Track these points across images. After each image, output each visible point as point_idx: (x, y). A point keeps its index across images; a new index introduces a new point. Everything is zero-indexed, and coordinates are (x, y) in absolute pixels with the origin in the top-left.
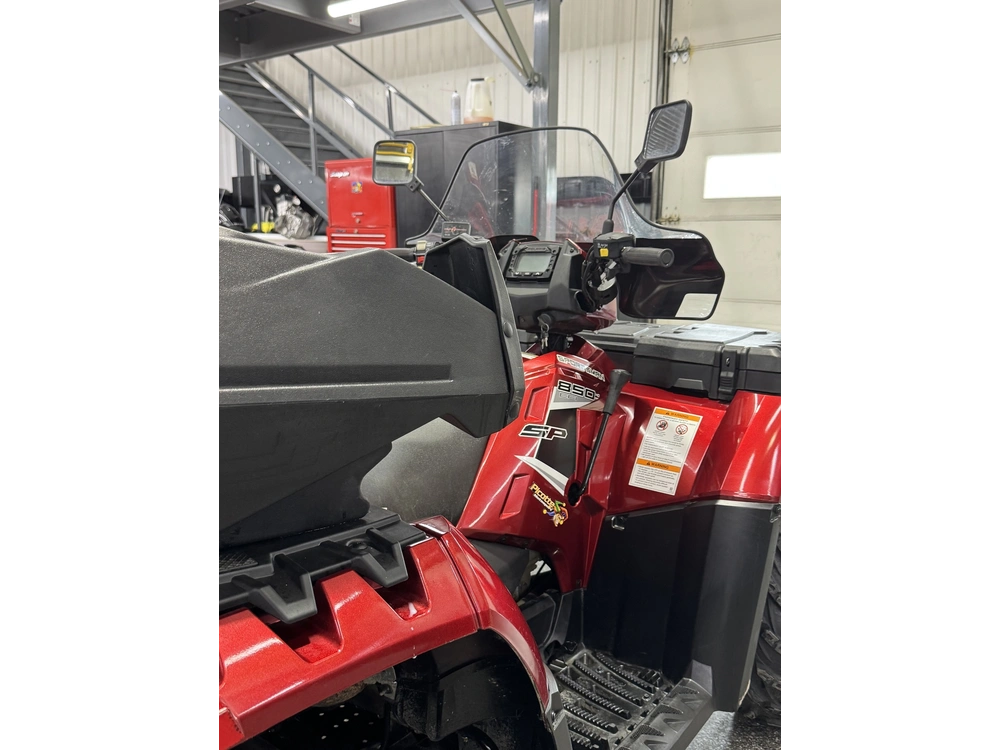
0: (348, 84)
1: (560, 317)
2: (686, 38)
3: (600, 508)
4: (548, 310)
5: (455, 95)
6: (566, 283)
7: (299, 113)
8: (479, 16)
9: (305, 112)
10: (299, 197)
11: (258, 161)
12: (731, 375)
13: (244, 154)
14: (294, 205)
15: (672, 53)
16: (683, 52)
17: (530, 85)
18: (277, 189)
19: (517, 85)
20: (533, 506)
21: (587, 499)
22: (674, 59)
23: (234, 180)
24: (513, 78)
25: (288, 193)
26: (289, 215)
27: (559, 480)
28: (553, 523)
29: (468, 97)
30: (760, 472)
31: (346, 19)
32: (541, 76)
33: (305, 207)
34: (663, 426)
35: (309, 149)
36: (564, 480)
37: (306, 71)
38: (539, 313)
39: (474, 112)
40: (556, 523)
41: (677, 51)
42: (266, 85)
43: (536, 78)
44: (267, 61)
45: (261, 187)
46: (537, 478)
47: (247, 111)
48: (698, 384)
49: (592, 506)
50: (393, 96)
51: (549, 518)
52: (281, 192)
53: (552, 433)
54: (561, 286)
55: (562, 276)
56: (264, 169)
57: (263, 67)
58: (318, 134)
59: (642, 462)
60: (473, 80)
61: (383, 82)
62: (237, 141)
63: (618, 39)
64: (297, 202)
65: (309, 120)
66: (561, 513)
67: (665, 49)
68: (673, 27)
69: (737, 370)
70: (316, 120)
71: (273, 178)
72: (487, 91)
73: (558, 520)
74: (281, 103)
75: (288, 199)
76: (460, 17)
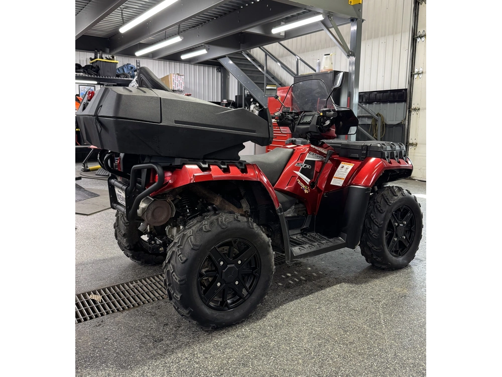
0: (282, 56)
1: (313, 134)
2: (424, 31)
3: (322, 191)
4: (310, 132)
5: (318, 61)
6: (315, 124)
7: (260, 69)
8: (330, 29)
9: (263, 68)
10: (258, 103)
11: (244, 89)
12: (365, 152)
13: (241, 87)
14: (257, 106)
15: (418, 37)
16: (422, 37)
17: (348, 56)
18: (252, 100)
19: (344, 56)
20: (297, 185)
21: (317, 187)
22: (419, 40)
23: (236, 96)
24: (343, 54)
25: (255, 101)
26: (254, 110)
27: (307, 180)
28: (304, 192)
29: (323, 62)
30: (369, 180)
31: (279, 34)
32: (354, 52)
33: (260, 106)
34: (343, 167)
35: (264, 84)
36: (309, 180)
37: (264, 53)
38: (307, 133)
39: (324, 67)
40: (306, 192)
41: (419, 37)
42: (249, 59)
43: (350, 53)
44: (252, 50)
45: (245, 99)
46: (300, 178)
47: (242, 70)
48: (357, 156)
49: (319, 190)
50: (299, 60)
51: (303, 190)
52: (253, 101)
53: (306, 166)
54: (314, 125)
55: (314, 122)
56: (247, 92)
57: (250, 51)
58: (267, 78)
59: (335, 177)
60: (325, 55)
61: (295, 55)
62: (238, 82)
63: (394, 32)
64: (258, 105)
65: (264, 73)
66: (307, 189)
67: (414, 36)
68: (418, 27)
69: (367, 151)
70: (268, 72)
71: (250, 96)
72: (331, 59)
73: (306, 191)
74: (254, 65)
75: (255, 104)
76: (323, 30)
